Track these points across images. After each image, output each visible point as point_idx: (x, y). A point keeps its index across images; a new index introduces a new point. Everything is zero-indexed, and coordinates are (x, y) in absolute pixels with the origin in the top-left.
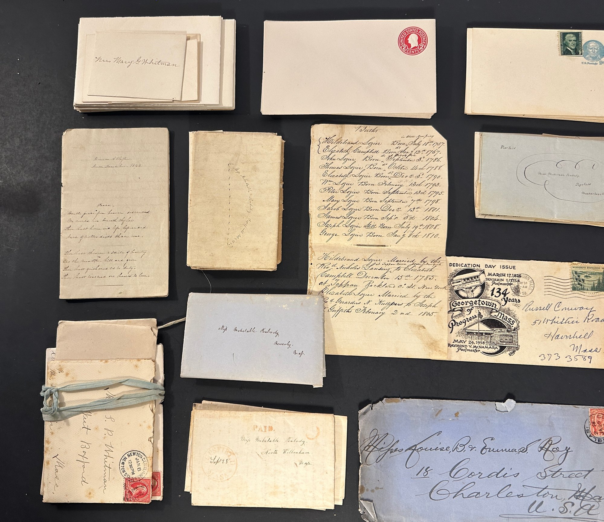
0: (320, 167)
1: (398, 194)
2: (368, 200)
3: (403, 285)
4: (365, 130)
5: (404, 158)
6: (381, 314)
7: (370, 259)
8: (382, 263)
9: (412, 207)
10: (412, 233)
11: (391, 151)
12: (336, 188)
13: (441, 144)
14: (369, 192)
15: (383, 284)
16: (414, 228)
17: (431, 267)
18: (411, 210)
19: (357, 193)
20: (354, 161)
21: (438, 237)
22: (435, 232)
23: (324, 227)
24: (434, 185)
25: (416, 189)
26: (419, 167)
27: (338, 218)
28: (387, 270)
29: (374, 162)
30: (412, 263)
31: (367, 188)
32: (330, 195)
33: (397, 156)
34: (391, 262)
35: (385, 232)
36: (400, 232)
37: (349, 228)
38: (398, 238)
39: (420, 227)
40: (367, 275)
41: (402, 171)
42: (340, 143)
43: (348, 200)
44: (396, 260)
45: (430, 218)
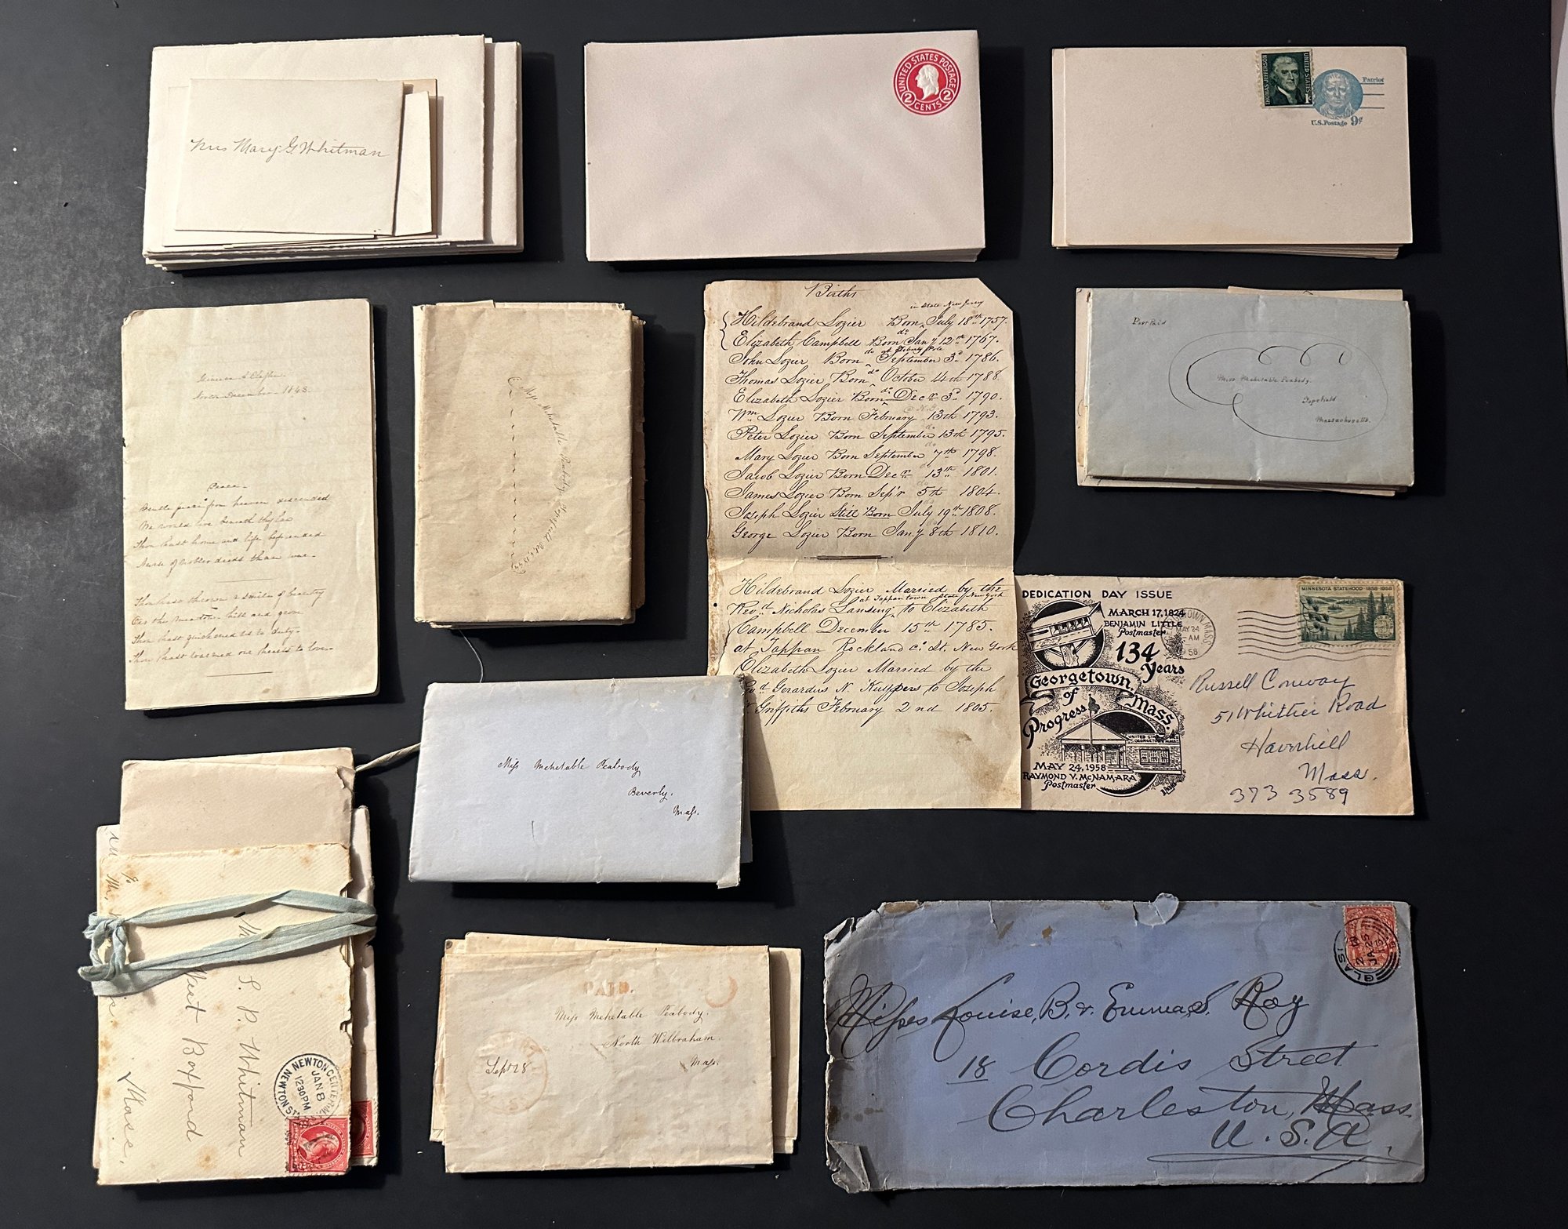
0: (728, 381)
1: (905, 439)
2: (838, 454)
3: (921, 646)
4: (828, 293)
5: (917, 356)
6: (874, 711)
7: (847, 587)
8: (873, 596)
9: (935, 467)
10: (939, 526)
11: (887, 340)
12: (766, 428)
13: (1000, 320)
14: (839, 435)
15: (876, 645)
16: (942, 515)
17: (980, 601)
18: (934, 475)
19: (812, 438)
20: (805, 365)
21: (995, 532)
22: (988, 521)
23: (742, 520)
24: (985, 415)
25: (946, 425)
26: (949, 376)
27: (771, 497)
28: (884, 613)
29: (850, 367)
30: (940, 594)
31: (834, 426)
32: (753, 444)
33: (902, 352)
34: (892, 594)
35: (879, 525)
36: (913, 526)
37: (798, 518)
38: (908, 540)
39: (955, 512)
40: (841, 625)
41: (913, 385)
42: (772, 323)
43: (793, 456)
44: (903, 590)
45: (975, 492)
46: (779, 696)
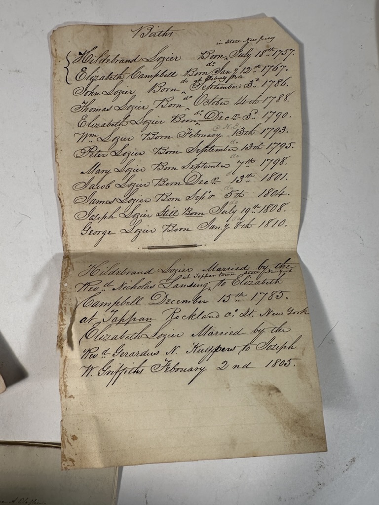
0: (73, 110)
1: (214, 152)
2: (161, 166)
3: (233, 313)
4: (150, 33)
5: (223, 84)
6: (199, 371)
7: (172, 268)
8: (193, 274)
9: (238, 174)
10: (241, 221)
11: (199, 71)
12: (103, 147)
13: (289, 52)
14: (161, 151)
15: (198, 312)
16: (244, 213)
17: (276, 276)
18: (238, 181)
19: (140, 154)
20: (133, 94)
21: (285, 224)
22: (280, 216)
23: (87, 221)
24: (277, 130)
25: (244, 140)
26: (248, 99)
27: (110, 203)
28: (203, 287)
30: (244, 271)
31: (159, 143)
32: (93, 161)
33: (210, 81)
34: (208, 272)
35: (194, 221)
36: (221, 221)
37: (131, 219)
38: (217, 232)
39: (254, 210)
40: (168, 298)
41: (220, 108)
42: (106, 61)
43: (126, 169)
44: (216, 269)
45: (270, 194)
46: (117, 359)
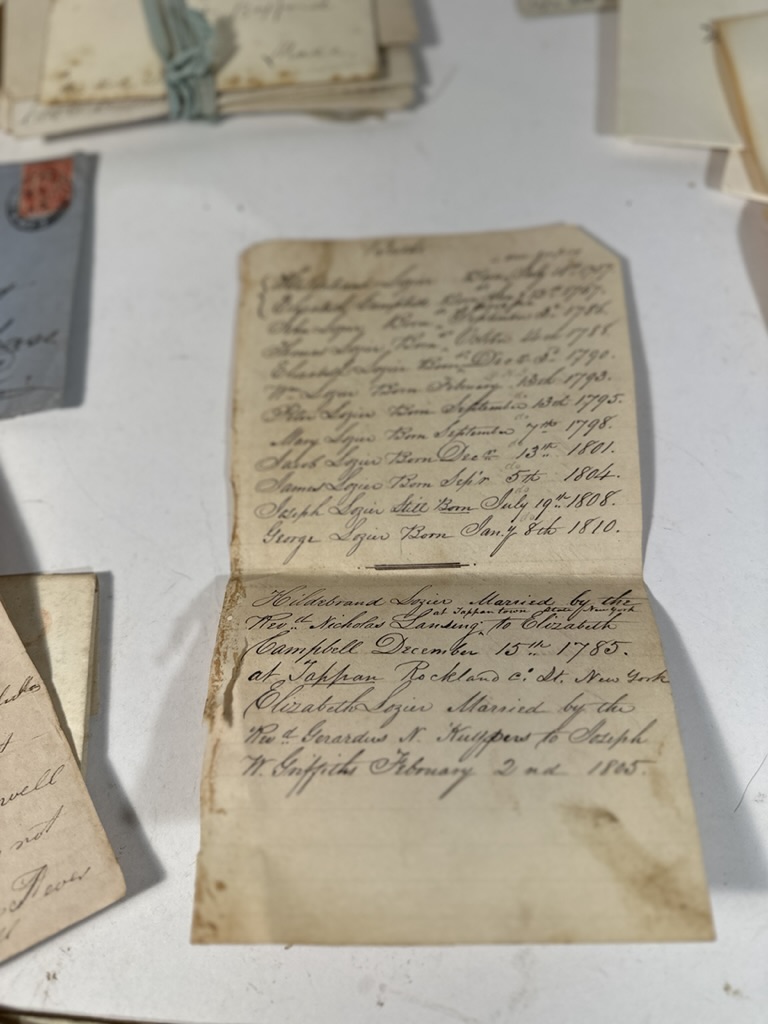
0: (266, 353)
1: (487, 412)
2: (401, 433)
3: (525, 673)
4: (389, 250)
5: (501, 312)
6: (459, 775)
7: (416, 598)
8: (451, 608)
9: (529, 444)
10: (537, 522)
11: (463, 297)
12: (309, 406)
13: (605, 268)
14: (402, 411)
15: (460, 671)
16: (541, 508)
17: (605, 616)
18: (528, 455)
19: (368, 415)
20: (361, 331)
21: (616, 528)
22: (606, 514)
23: (276, 519)
24: (593, 377)
25: (538, 392)
27: (314, 490)
28: (469, 630)
29: (417, 330)
30: (545, 607)
31: (397, 400)
32: (292, 426)
33: (481, 310)
34: (478, 606)
35: (454, 521)
36: (501, 520)
37: (349, 516)
38: (496, 539)
39: (559, 503)
40: (406, 644)
41: (496, 347)
42: (322, 286)
43: (344, 438)
44: (494, 601)
45: (586, 475)
46: (311, 748)
